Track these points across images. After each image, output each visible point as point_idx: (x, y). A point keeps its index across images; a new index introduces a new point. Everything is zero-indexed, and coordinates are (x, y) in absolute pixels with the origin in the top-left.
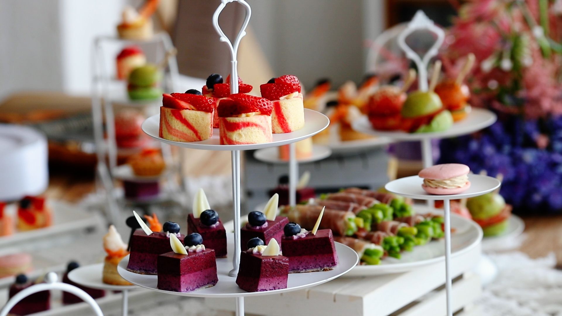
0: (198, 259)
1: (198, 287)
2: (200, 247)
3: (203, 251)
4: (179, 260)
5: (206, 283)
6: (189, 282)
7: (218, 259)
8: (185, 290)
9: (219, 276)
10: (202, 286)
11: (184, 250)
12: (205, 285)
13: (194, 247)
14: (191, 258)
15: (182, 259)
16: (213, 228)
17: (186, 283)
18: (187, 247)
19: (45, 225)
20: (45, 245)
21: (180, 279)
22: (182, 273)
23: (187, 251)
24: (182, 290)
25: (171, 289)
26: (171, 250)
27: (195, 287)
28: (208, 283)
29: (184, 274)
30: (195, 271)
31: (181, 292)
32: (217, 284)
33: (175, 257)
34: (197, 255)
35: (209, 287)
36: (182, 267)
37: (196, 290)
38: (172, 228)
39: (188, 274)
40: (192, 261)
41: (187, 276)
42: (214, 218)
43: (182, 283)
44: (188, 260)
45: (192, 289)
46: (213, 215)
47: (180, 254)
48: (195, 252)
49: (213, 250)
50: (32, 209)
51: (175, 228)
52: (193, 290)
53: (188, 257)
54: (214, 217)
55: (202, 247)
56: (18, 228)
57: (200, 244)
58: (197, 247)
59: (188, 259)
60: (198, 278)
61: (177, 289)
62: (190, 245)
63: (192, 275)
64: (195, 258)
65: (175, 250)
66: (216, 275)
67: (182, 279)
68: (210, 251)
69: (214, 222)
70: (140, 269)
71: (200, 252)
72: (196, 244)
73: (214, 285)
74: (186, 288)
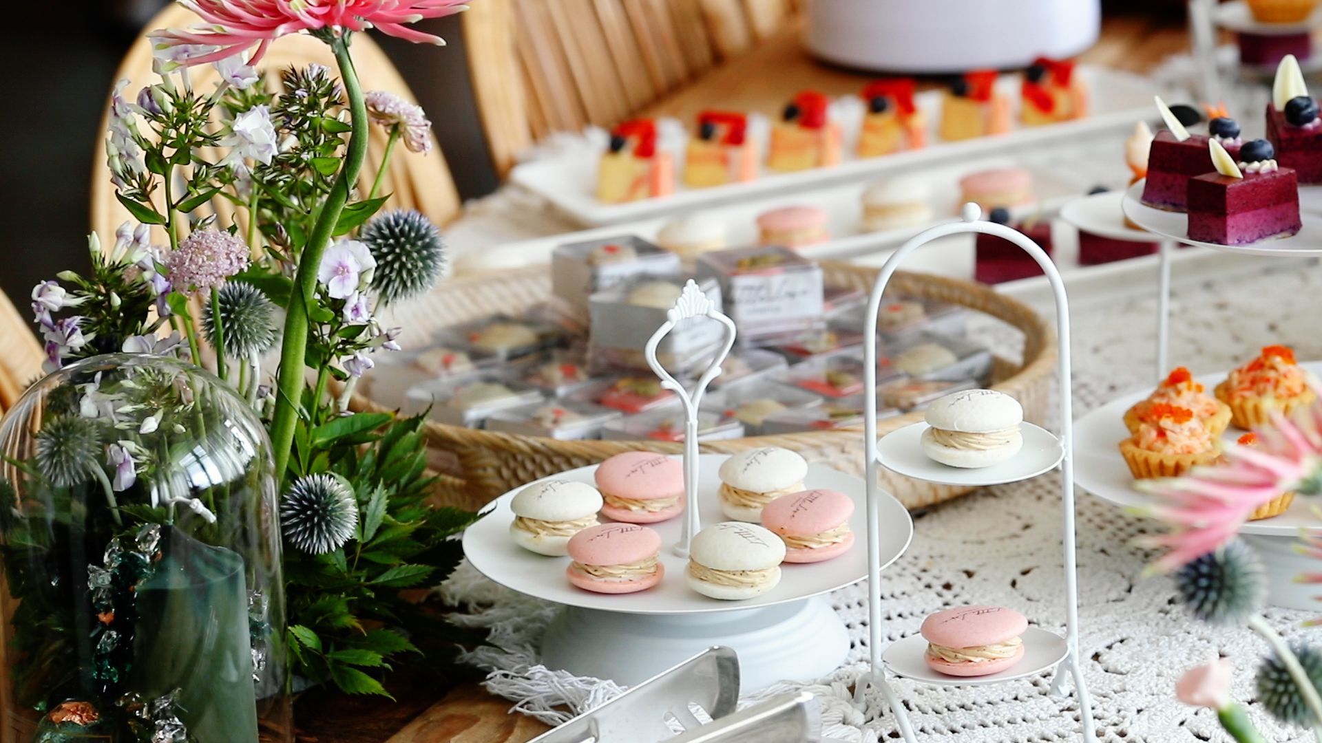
0: (1261, 186)
1: (1260, 237)
2: (1269, 165)
3: (1273, 172)
4: (1224, 187)
5: (1278, 231)
6: (1243, 226)
7: (1302, 186)
8: (1236, 242)
9: (1304, 218)
10: (1271, 235)
11: (1234, 169)
12: (1274, 233)
13: (1256, 165)
14: (1249, 184)
15: (1229, 187)
16: (1308, 131)
17: (1237, 230)
18: (1243, 164)
19: (1071, 116)
20: (1071, 153)
21: (1225, 222)
22: (1229, 210)
23: (1243, 171)
24: (1229, 241)
25: (1209, 240)
26: (1212, 168)
27: (1255, 238)
28: (1282, 231)
29: (1234, 213)
30: (1256, 208)
31: (1226, 245)
32: (1302, 233)
33: (1220, 182)
34: (1260, 179)
35: (1284, 238)
36: (1230, 200)
37: (1257, 241)
38: (1226, 129)
39: (1241, 212)
40: (1249, 189)
41: (1239, 216)
42: (1310, 113)
43: (1229, 229)
44: (1242, 189)
45: (1248, 240)
46: (1308, 106)
47: (1229, 178)
48: (1257, 173)
49: (1293, 171)
50: (1047, 83)
51: (1231, 129)
52: (1252, 241)
53: (1243, 183)
54: (1310, 110)
55: (1271, 164)
56: (1022, 120)
57: (1268, 159)
58: (1261, 166)
59: (1243, 186)
60: (1262, 221)
61: (1220, 239)
62: (1250, 161)
63: (1249, 215)
64: (1255, 185)
65: (1220, 170)
66: (1298, 216)
67: (1230, 221)
68: (1285, 171)
69: (1310, 119)
70: (1165, 202)
71: (1267, 174)
72: (1260, 159)
73: (1293, 234)
74: (1237, 237)
